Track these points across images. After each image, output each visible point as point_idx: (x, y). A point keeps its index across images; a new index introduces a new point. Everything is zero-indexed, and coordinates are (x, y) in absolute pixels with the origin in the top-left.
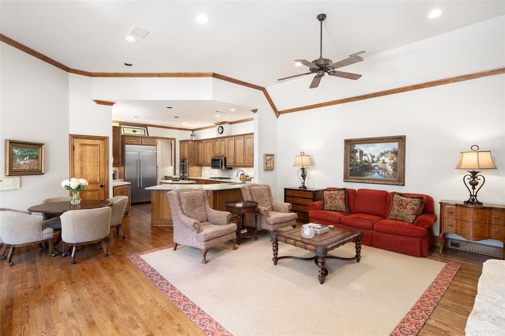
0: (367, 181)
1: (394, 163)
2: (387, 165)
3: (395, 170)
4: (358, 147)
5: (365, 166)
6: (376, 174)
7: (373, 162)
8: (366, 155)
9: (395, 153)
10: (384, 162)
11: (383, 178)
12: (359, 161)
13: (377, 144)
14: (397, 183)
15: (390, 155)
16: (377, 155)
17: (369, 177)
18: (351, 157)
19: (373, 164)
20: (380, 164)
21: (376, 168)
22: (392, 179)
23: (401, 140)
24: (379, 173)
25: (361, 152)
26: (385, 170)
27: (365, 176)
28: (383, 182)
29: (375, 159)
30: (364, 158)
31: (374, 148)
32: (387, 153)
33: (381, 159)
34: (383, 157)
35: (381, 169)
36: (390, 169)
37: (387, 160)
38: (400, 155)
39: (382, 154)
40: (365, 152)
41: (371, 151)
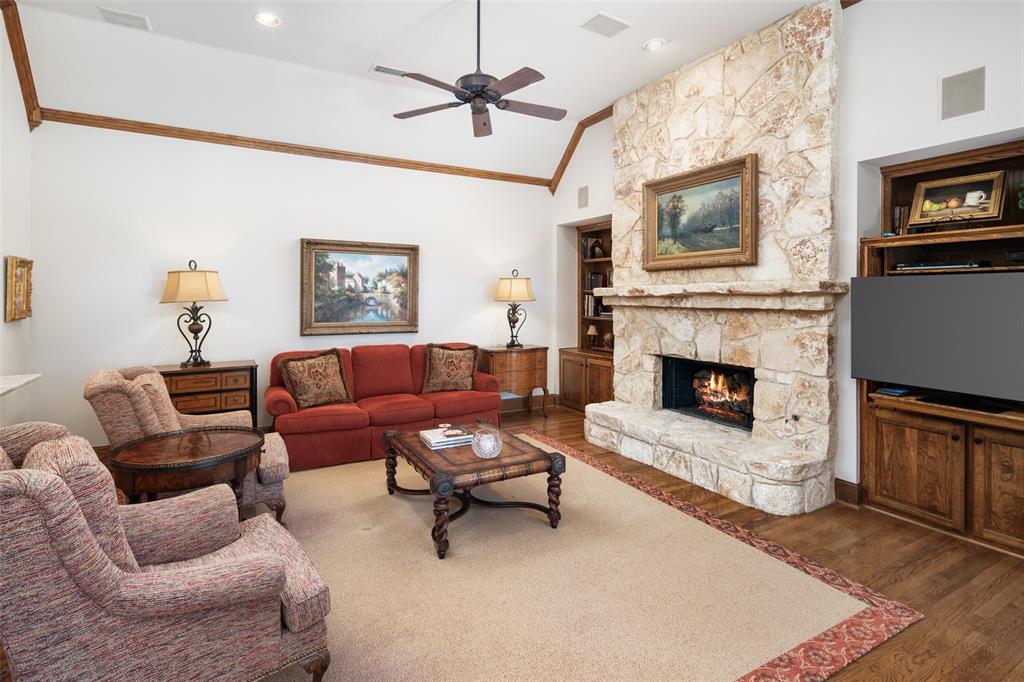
0: (355, 330)
1: (402, 293)
2: (391, 296)
3: (403, 306)
4: (334, 258)
5: (350, 299)
6: (371, 313)
7: (366, 291)
8: (351, 277)
9: (404, 274)
10: (385, 292)
11: (384, 321)
12: (336, 288)
13: (373, 257)
14: (408, 329)
15: (395, 278)
16: (372, 276)
17: (359, 321)
18: (319, 280)
19: (366, 296)
20: (378, 295)
21: (372, 302)
22: (399, 321)
23: (412, 251)
24: (376, 311)
25: (341, 269)
26: (387, 307)
27: (348, 320)
28: (386, 330)
29: (369, 285)
30: (348, 283)
31: (367, 263)
32: (391, 274)
33: (379, 285)
34: (384, 281)
35: (380, 304)
36: (395, 304)
37: (390, 288)
38: (410, 277)
39: (382, 276)
40: (349, 270)
41: (362, 269)
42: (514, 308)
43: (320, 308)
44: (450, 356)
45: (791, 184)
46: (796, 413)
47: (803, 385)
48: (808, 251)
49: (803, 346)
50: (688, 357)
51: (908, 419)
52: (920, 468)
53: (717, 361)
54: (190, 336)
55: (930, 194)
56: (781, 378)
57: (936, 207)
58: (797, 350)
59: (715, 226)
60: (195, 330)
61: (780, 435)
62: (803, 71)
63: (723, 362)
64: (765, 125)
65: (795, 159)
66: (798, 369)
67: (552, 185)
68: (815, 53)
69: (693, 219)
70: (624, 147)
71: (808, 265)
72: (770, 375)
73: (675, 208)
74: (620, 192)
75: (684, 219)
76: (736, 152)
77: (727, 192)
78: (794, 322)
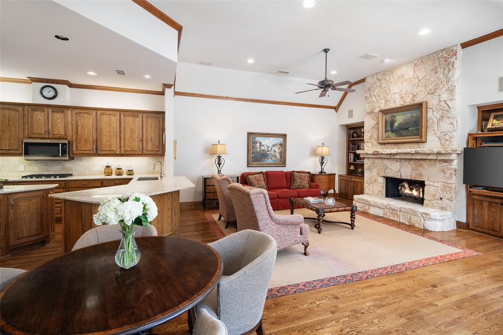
0: (265, 165)
1: (280, 152)
2: (277, 153)
3: (281, 157)
4: (258, 139)
5: (263, 154)
6: (270, 160)
7: (268, 151)
8: (263, 146)
9: (281, 145)
10: (275, 151)
11: (274, 162)
12: (259, 150)
13: (271, 138)
14: (283, 165)
15: (278, 146)
16: (270, 146)
17: (266, 162)
18: (253, 147)
19: (268, 153)
20: (272, 152)
21: (270, 155)
22: (279, 162)
23: (284, 136)
24: (271, 159)
25: (260, 143)
26: (275, 157)
27: (262, 161)
28: (275, 165)
29: (269, 149)
30: (263, 148)
31: (269, 141)
32: (277, 144)
33: (273, 149)
34: (274, 148)
35: (273, 156)
36: (278, 156)
37: (276, 150)
38: (283, 146)
39: (274, 146)
40: (263, 143)
41: (267, 143)
42: (323, 158)
43: (254, 157)
44: (301, 176)
45: (441, 113)
46: (441, 197)
47: (444, 187)
48: (447, 138)
49: (444, 172)
50: (397, 177)
51: (484, 198)
52: (488, 216)
53: (410, 178)
54: (218, 165)
55: (496, 117)
56: (436, 184)
57: (498, 122)
58: (442, 174)
59: (409, 128)
60: (219, 164)
61: (435, 205)
62: (446, 71)
63: (412, 179)
64: (431, 90)
65: (443, 104)
66: (442, 181)
67: (336, 109)
68: (451, 65)
69: (400, 125)
70: (370, 95)
71: (447, 143)
72: (432, 183)
73: (392, 120)
74: (368, 113)
75: (396, 124)
76: (418, 100)
77: (415, 115)
78: (441, 164)
